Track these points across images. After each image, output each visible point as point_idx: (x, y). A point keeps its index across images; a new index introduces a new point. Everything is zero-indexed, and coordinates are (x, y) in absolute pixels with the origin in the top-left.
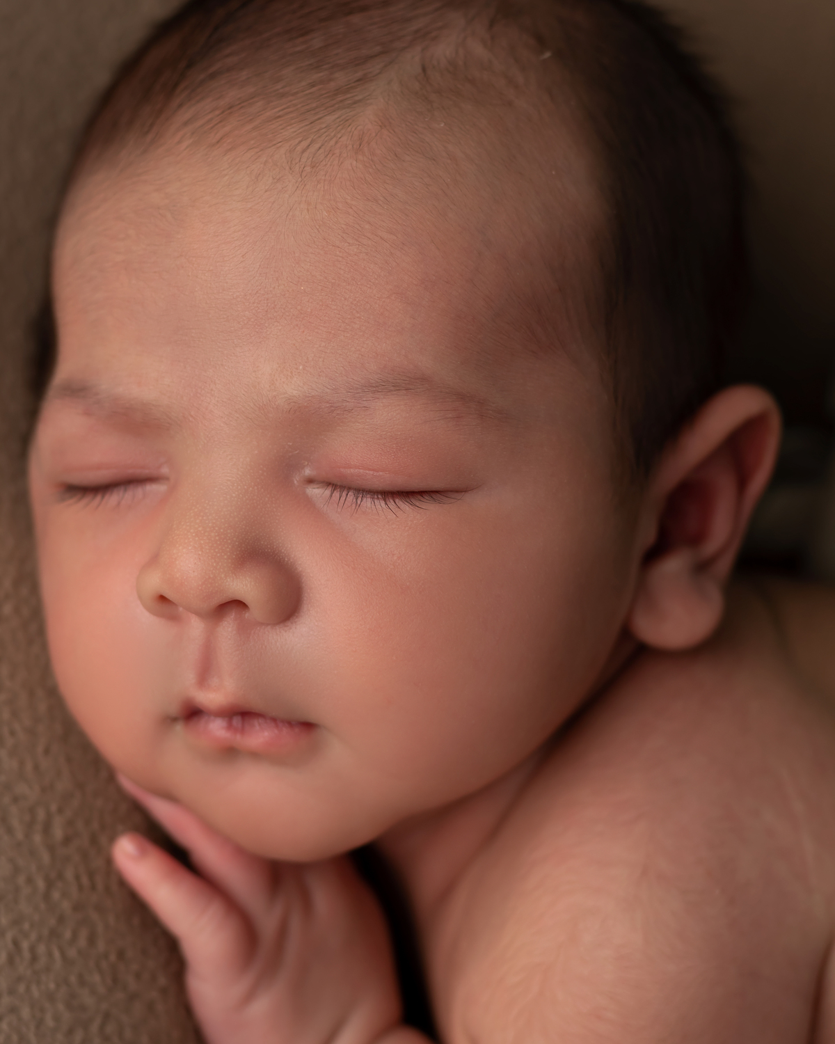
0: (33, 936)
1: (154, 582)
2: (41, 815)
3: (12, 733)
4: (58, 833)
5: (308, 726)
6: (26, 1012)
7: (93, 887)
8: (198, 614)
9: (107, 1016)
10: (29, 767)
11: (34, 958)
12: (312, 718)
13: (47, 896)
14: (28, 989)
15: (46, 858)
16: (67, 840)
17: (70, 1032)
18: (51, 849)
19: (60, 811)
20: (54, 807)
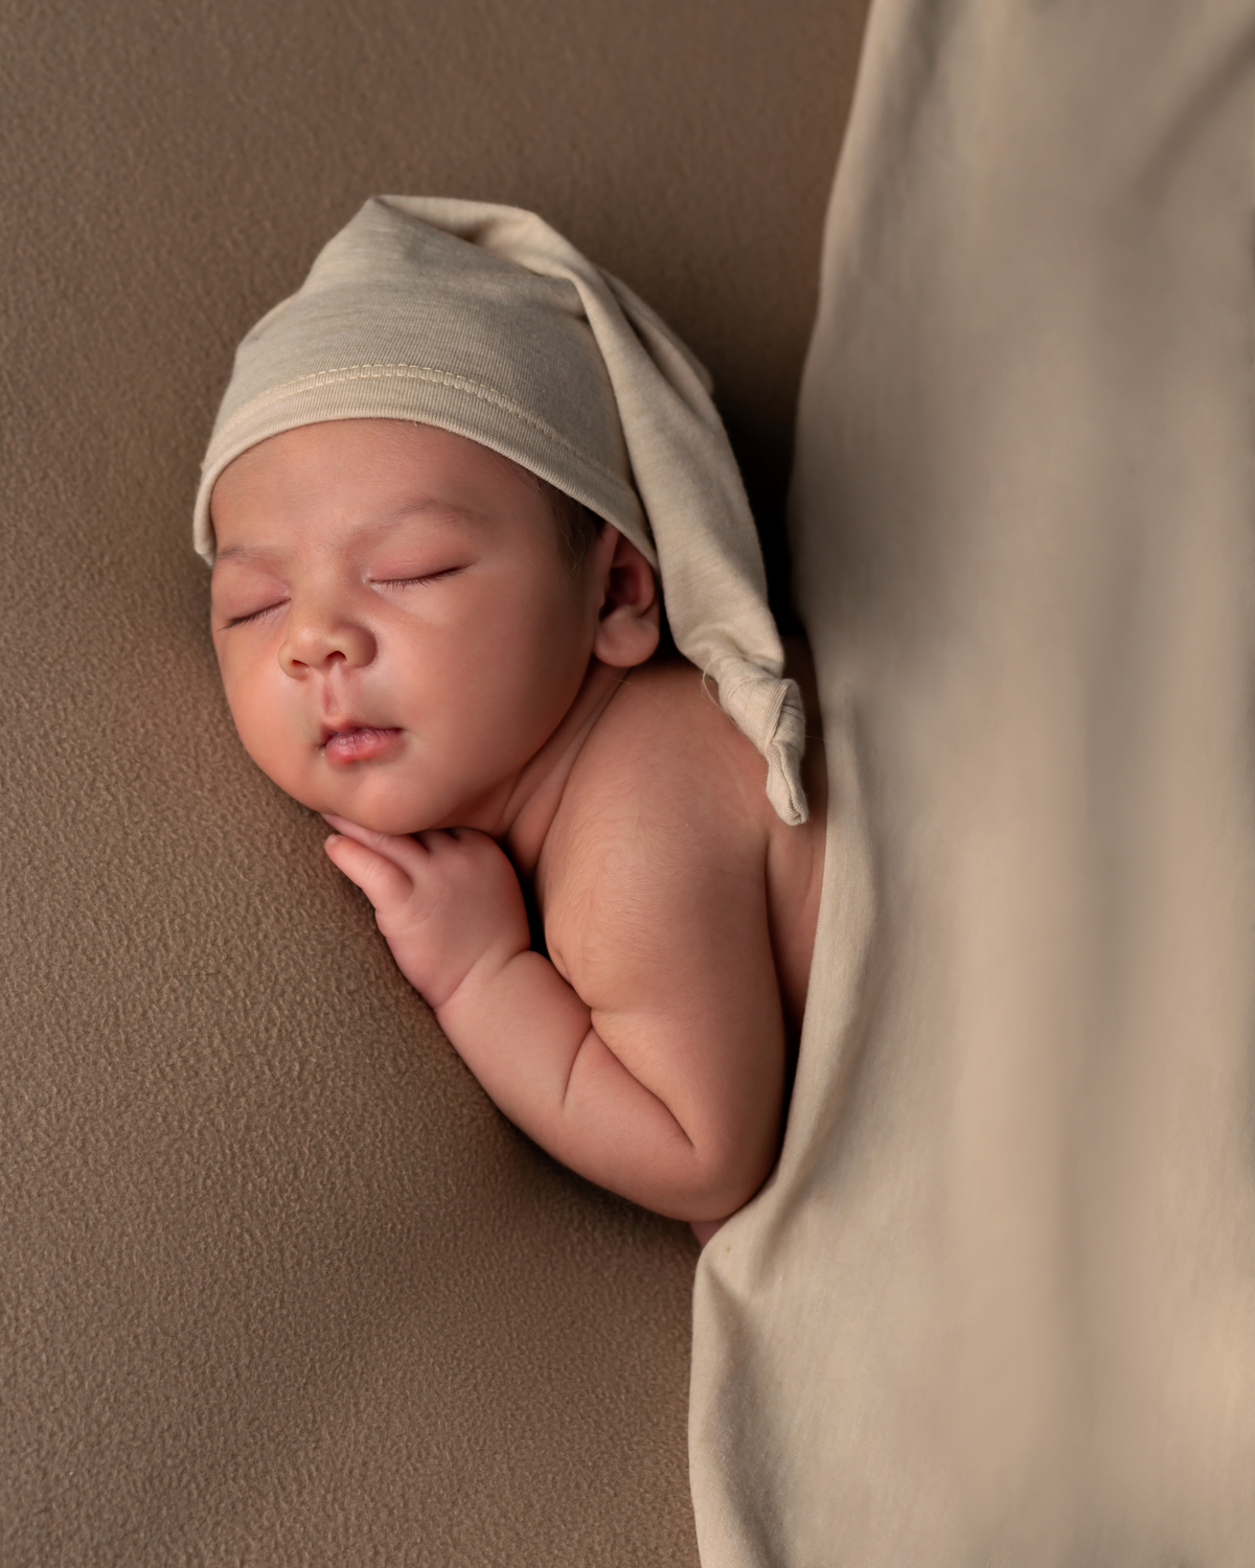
0: (288, 905)
1: (288, 653)
2: (274, 838)
3: (244, 796)
4: (287, 847)
5: (398, 730)
6: (294, 948)
7: (317, 876)
8: (316, 666)
9: (344, 946)
10: (260, 813)
11: (291, 918)
12: (398, 724)
13: (289, 881)
14: (292, 935)
15: (284, 862)
16: (294, 851)
17: (324, 957)
18: (285, 857)
19: (285, 835)
20: (281, 834)
